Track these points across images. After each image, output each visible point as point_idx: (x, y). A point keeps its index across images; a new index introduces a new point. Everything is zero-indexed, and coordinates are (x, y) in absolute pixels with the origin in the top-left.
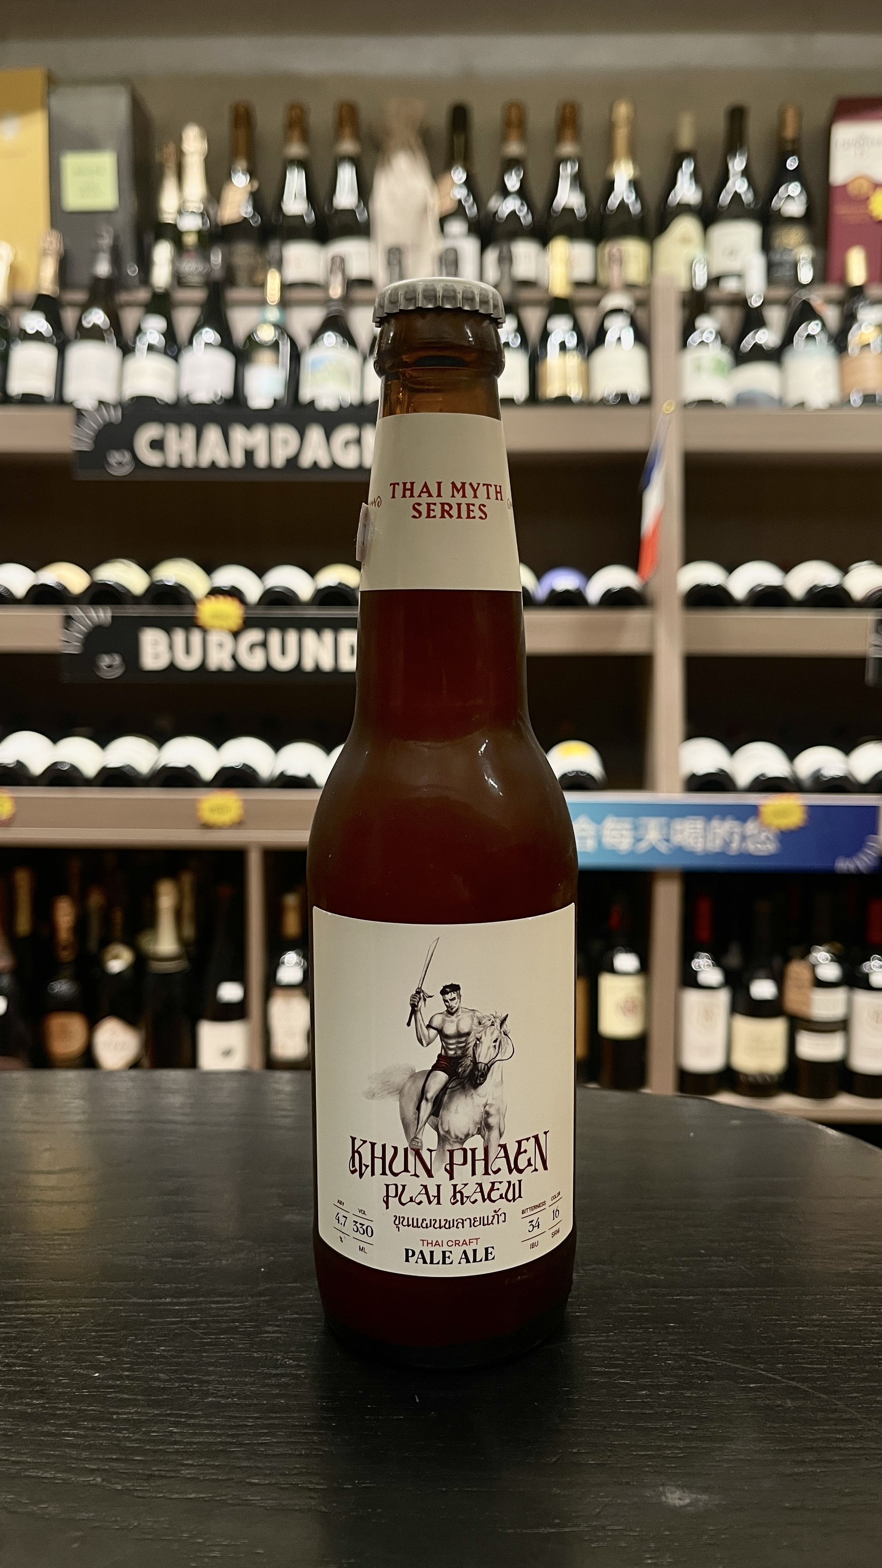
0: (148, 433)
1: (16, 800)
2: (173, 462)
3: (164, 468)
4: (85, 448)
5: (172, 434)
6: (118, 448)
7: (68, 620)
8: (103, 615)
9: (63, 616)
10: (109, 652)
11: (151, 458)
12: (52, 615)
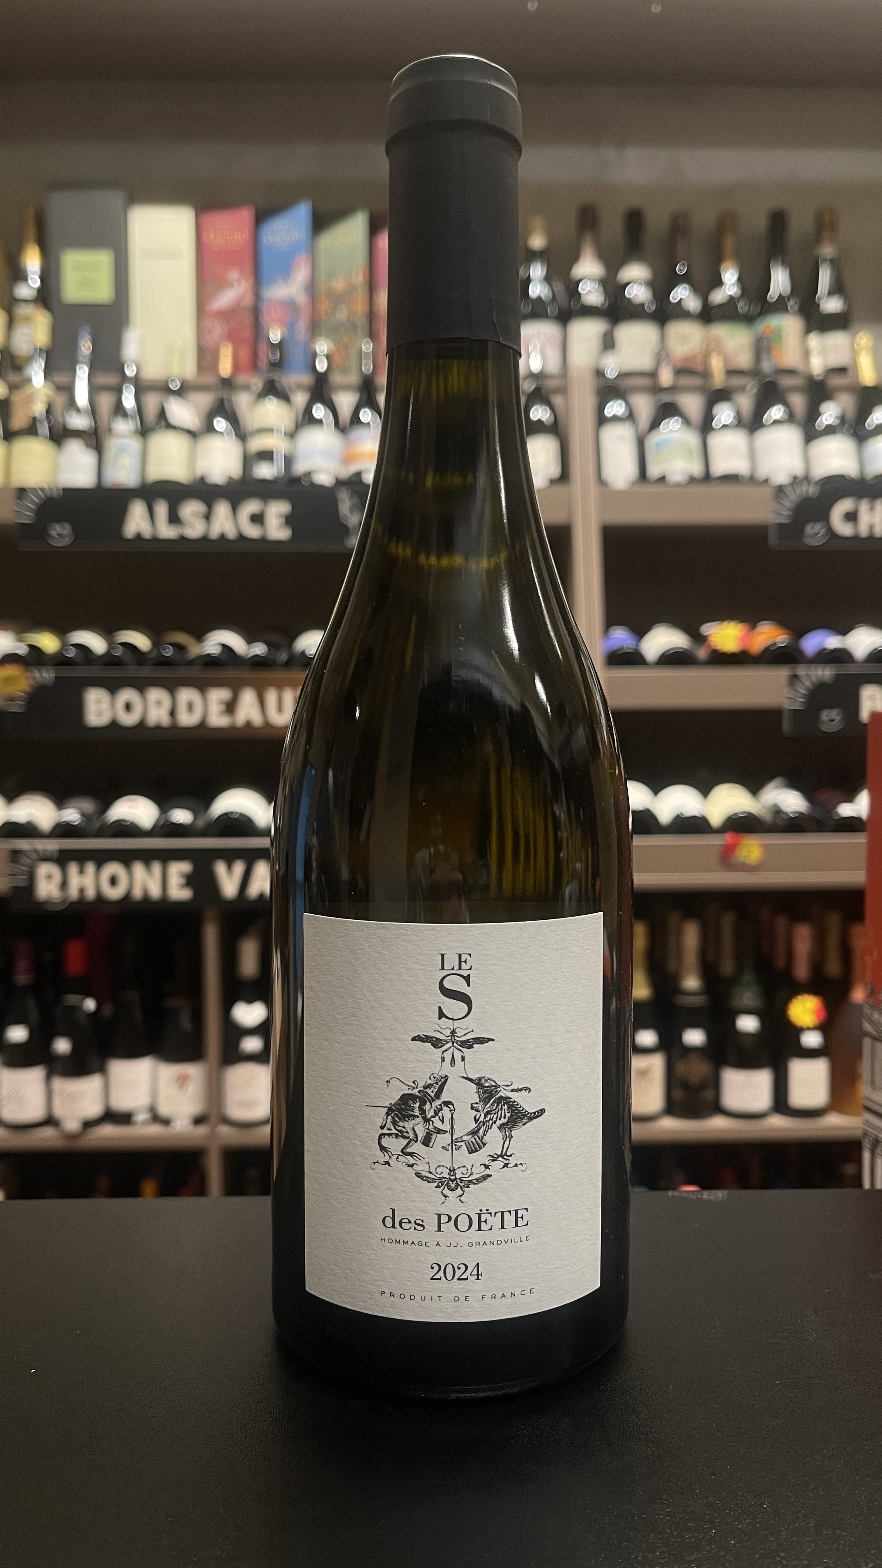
0: (844, 506)
1: (766, 846)
2: (863, 531)
3: (856, 538)
4: (783, 521)
5: (864, 507)
6: (816, 520)
7: (794, 678)
8: (826, 673)
9: (789, 675)
10: (831, 707)
11: (844, 529)
12: (782, 673)
